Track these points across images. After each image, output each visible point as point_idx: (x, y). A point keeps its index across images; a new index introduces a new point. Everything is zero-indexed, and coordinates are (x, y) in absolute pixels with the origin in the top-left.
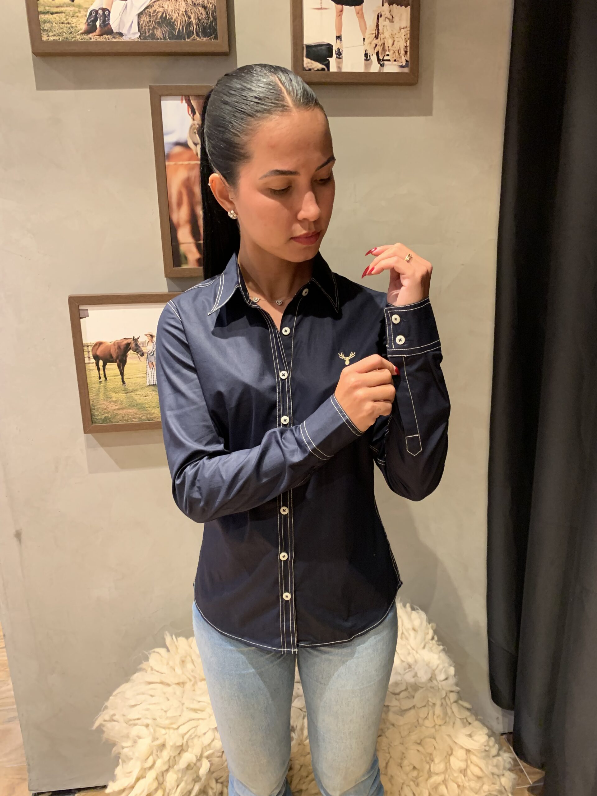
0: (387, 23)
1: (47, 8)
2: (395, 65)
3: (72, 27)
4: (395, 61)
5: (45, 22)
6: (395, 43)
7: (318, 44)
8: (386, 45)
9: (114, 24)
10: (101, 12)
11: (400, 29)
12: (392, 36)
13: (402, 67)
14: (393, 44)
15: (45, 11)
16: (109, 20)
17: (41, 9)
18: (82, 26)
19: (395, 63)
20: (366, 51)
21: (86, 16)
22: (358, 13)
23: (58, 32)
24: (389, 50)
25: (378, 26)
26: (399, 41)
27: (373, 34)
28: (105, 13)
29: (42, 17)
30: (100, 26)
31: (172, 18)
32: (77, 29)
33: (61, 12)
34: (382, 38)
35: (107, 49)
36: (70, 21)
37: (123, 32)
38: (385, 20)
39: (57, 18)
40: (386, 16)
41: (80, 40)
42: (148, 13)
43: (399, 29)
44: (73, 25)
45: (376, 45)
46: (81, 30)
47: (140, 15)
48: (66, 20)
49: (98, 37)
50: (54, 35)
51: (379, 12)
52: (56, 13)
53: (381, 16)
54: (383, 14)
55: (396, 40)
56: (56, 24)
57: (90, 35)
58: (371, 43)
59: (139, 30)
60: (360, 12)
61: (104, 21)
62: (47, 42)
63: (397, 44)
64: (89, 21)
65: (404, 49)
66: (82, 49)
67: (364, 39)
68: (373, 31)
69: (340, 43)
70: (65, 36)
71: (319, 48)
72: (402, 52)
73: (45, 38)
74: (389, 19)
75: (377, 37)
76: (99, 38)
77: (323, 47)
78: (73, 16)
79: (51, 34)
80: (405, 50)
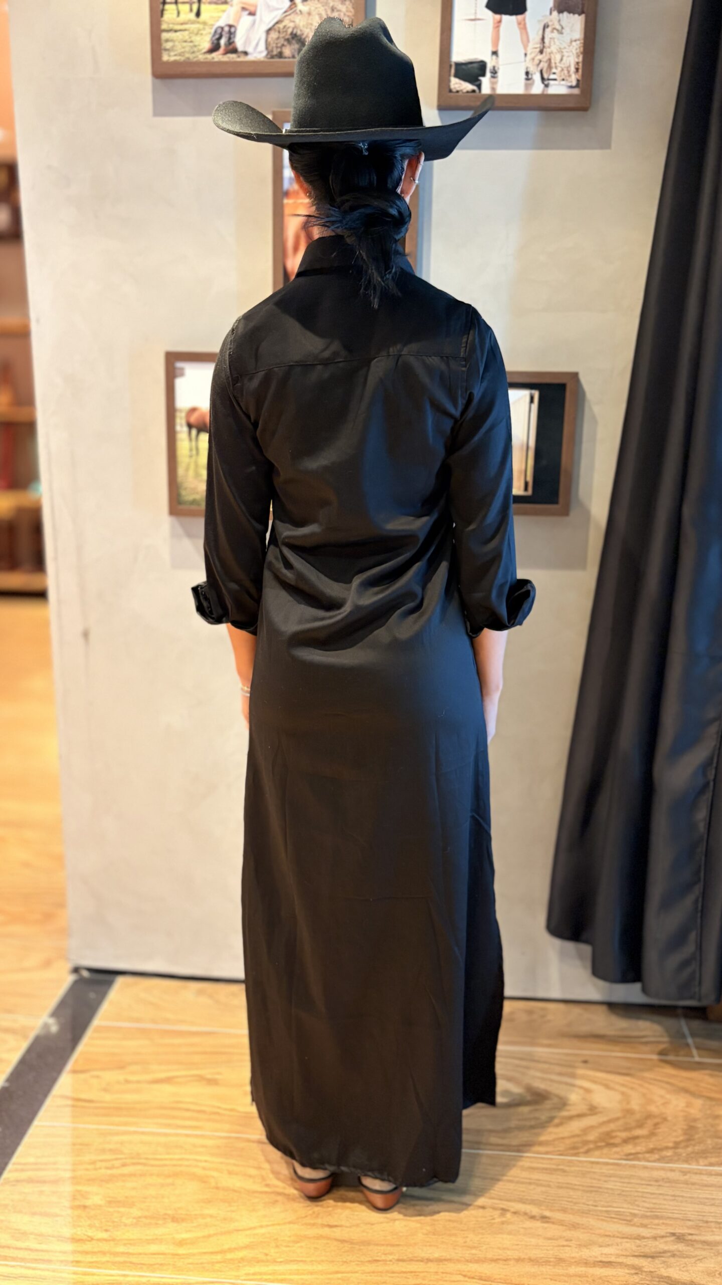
0: (555, 34)
1: (171, 26)
2: (563, 85)
3: (195, 46)
4: (563, 80)
5: (167, 41)
6: (565, 58)
7: (470, 61)
8: (553, 61)
9: (239, 43)
10: (226, 29)
11: (571, 41)
12: (560, 51)
13: (571, 87)
14: (561, 60)
15: (168, 29)
16: (234, 37)
17: (164, 26)
18: (206, 45)
19: (563, 83)
20: (527, 68)
21: (210, 33)
22: (519, 24)
23: (180, 51)
24: (556, 68)
25: (543, 39)
26: (568, 56)
27: (536, 48)
28: (231, 31)
29: (165, 36)
30: (225, 45)
31: (303, 34)
32: (200, 48)
33: (185, 30)
34: (548, 53)
35: (230, 70)
36: (194, 38)
37: (250, 50)
38: (552, 32)
39: (181, 37)
40: (554, 27)
41: (202, 60)
42: (277, 29)
43: (569, 41)
44: (197, 43)
45: (540, 61)
46: (204, 48)
47: (268, 31)
48: (190, 38)
49: (220, 57)
50: (175, 55)
51: (545, 22)
52: (180, 30)
53: (548, 26)
54: (550, 23)
55: (566, 54)
56: (179, 42)
57: (214, 55)
58: (533, 59)
59: (267, 48)
60: (523, 23)
61: (230, 38)
62: (168, 63)
63: (566, 61)
64: (214, 38)
65: (575, 66)
66: (204, 70)
67: (526, 55)
68: (537, 44)
69: (496, 59)
70: (187, 55)
71: (470, 66)
72: (573, 69)
73: (165, 58)
74: (558, 30)
75: (541, 52)
76: (223, 58)
77: (475, 65)
78: (197, 34)
79: (172, 53)
80: (577, 66)
